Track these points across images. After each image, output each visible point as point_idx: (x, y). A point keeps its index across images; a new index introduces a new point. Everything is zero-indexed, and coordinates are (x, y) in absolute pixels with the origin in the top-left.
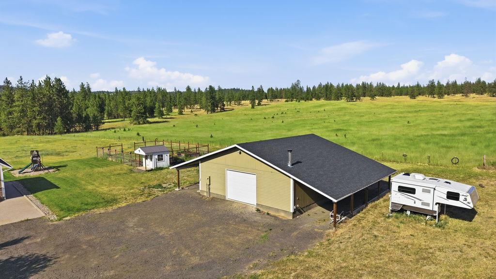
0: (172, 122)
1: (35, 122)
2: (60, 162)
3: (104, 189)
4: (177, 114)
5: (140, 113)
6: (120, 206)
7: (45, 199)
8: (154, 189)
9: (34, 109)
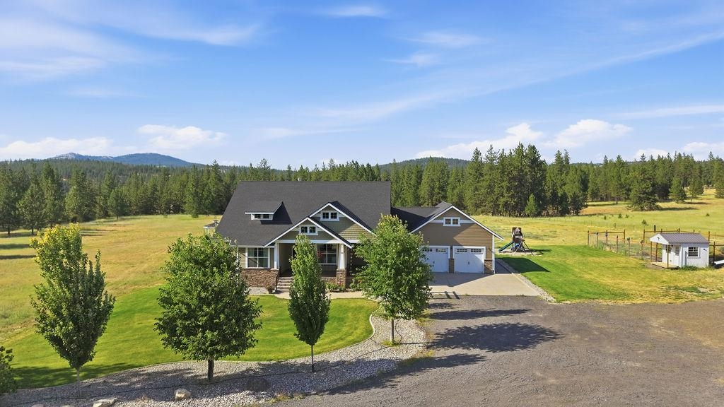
0: (703, 211)
1: (502, 200)
2: (542, 246)
3: (607, 280)
4: (713, 197)
5: (644, 193)
6: (634, 302)
7: (535, 280)
8: (685, 292)
9: (503, 184)
